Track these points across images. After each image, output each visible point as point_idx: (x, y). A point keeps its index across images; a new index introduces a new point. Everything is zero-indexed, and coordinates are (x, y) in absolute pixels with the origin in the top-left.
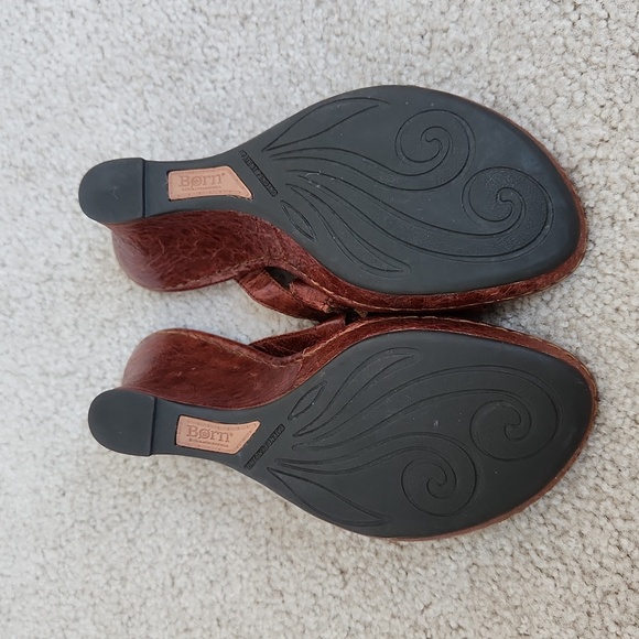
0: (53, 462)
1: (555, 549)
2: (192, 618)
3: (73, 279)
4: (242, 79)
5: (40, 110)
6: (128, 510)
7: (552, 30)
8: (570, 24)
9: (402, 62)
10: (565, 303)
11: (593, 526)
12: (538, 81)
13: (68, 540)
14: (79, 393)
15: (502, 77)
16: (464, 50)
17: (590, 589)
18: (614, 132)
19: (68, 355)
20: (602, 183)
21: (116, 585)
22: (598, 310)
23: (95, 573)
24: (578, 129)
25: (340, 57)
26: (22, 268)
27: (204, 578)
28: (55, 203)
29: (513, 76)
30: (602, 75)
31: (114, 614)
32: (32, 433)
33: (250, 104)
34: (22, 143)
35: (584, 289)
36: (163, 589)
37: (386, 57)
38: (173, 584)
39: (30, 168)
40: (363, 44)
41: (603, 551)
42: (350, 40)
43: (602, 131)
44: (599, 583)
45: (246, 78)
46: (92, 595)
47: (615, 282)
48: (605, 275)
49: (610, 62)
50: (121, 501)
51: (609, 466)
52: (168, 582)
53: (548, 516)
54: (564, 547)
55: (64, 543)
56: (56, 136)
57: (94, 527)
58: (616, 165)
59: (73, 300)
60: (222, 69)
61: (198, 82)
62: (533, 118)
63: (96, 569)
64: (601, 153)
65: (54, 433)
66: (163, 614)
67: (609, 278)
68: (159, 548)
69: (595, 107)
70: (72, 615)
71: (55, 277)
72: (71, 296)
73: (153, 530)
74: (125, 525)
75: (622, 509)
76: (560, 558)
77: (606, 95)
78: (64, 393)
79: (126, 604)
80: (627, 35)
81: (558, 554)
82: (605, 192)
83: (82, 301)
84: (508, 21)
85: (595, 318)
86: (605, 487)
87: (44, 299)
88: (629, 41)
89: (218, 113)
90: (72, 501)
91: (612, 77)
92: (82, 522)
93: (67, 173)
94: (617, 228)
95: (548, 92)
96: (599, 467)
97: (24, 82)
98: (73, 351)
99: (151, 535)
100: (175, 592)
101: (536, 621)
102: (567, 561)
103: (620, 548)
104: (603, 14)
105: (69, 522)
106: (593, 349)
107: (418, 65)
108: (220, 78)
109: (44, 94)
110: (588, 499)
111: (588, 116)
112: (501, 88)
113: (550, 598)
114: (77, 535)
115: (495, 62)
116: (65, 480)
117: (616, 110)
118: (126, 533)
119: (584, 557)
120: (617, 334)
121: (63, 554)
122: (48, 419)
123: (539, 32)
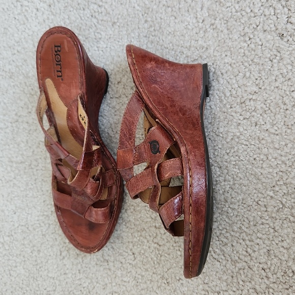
0: (11, 199)
1: (222, 251)
2: (68, 269)
3: (27, 123)
4: (110, 48)
5: (19, 49)
6: (43, 222)
7: (240, 47)
8: (247, 45)
9: (179, 51)
10: (235, 154)
11: (237, 243)
12: (232, 65)
13: (15, 233)
14: (26, 171)
15: (218, 63)
16: (204, 49)
17: (234, 267)
18: (260, 90)
19: (22, 155)
20: (253, 109)
21: (35, 253)
22: (247, 158)
23: (26, 248)
24: (247, 86)
25: (153, 45)
26: (4, 115)
27: (74, 253)
28: (22, 89)
29: (223, 62)
30: (258, 67)
31: (33, 265)
32: (3, 186)
33: (113, 59)
34: (10, 62)
35: (243, 150)
36: (56, 256)
37: (172, 48)
38: (61, 254)
39: (12, 73)
40: (163, 41)
41: (240, 252)
42: (158, 39)
43: (255, 89)
44: (237, 265)
45: (112, 48)
46: (24, 257)
47: (255, 148)
48: (251, 145)
49: (261, 63)
50: (41, 218)
51: (246, 220)
52: (59, 253)
53: (220, 238)
54: (225, 250)
55: (13, 234)
56: (25, 61)
57: (28, 228)
58: (260, 103)
59: (27, 131)
60: (102, 43)
61: (91, 46)
62: (229, 80)
63: (27, 246)
64: (254, 97)
65: (13, 187)
66: (55, 267)
67: (253, 146)
68: (56, 239)
69: (254, 79)
70: (14, 265)
71: (19, 121)
72: (26, 129)
73: (54, 231)
74: (42, 228)
75: (249, 237)
76: (223, 254)
77: (259, 75)
78: (19, 171)
79: (39, 261)
80: (269, 53)
81: (223, 252)
82: (253, 113)
83: (31, 132)
84: (223, 41)
85: (246, 162)
86: (243, 227)
87: (14, 130)
88: (269, 55)
89: (99, 61)
90: (19, 216)
91: (261, 68)
92: (22, 225)
93: (29, 77)
94: (257, 127)
95: (236, 70)
96: (242, 220)
97: (13, 36)
98: (25, 153)
99: (53, 233)
100: (61, 258)
101: (211, 278)
102: (226, 255)
103: (247, 252)
104: (260, 43)
105: (16, 225)
106: (244, 174)
107: (185, 52)
108: (101, 46)
109: (22, 42)
110: (236, 232)
111: (251, 82)
112: (218, 66)
113: (218, 270)
114: (20, 231)
115: (216, 56)
116: (16, 207)
117: (262, 81)
118: (42, 232)
119: (233, 254)
120: (254, 169)
121: (12, 238)
122: (11, 181)
123: (235, 46)
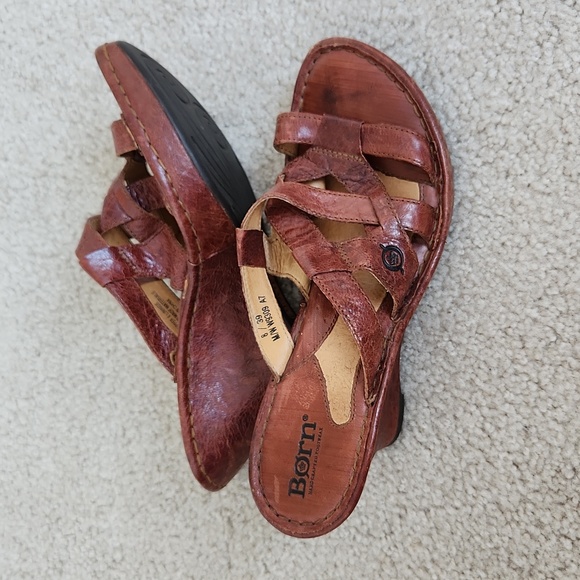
0: (33, 328)
1: (435, 427)
2: (137, 463)
3: (64, 177)
4: (225, 27)
5: (51, 32)
6: (92, 372)
7: (478, 18)
8: (492, 15)
9: (357, 29)
10: (464, 235)
11: (465, 411)
12: (462, 55)
13: (39, 393)
14: (61, 272)
15: (435, 51)
16: (407, 25)
17: (457, 459)
18: (517, 105)
19: (54, 240)
20: (502, 143)
21: (76, 433)
22: (488, 243)
23: (59, 421)
24: (490, 98)
25: (308, 19)
26: (21, 164)
27: (150, 432)
28: (56, 112)
29: (444, 50)
30: (512, 58)
31: (72, 456)
32: (16, 302)
33: (230, 48)
34: (33, 59)
35: (479, 225)
36: (116, 438)
37: (344, 23)
38: (124, 435)
39: (37, 81)
40: (327, 10)
41: (471, 431)
42: (317, 6)
43: (507, 103)
44: (465, 456)
45: (229, 26)
46: (55, 439)
47: (504, 222)
48: (497, 215)
49: (520, 49)
50: (88, 364)
51: (483, 366)
52: (120, 433)
53: (431, 401)
54: (441, 426)
55: (35, 395)
56: (62, 56)
57: (62, 384)
58: (515, 131)
59: (63, 194)
60: (208, 16)
61: (188, 25)
62: (455, 86)
63: (61, 418)
64: (505, 120)
65: (36, 303)
66: (113, 458)
67: (499, 218)
68: (115, 404)
69: (504, 82)
70: (36, 454)
71: (50, 174)
72: (62, 191)
73: (112, 390)
74: (89, 383)
75: (489, 399)
76: (437, 435)
77: (514, 74)
78: (48, 271)
79: (83, 448)
80: (536, 29)
81: (436, 431)
82: (502, 152)
83: (71, 196)
84: (444, 6)
85: (485, 250)
86: (478, 381)
87: (39, 192)
88: (536, 34)
89: (202, 52)
90: (46, 360)
91: (520, 60)
92: (52, 379)
93: (69, 88)
94: (509, 180)
95: (469, 67)
96: (476, 366)
97: (40, 7)
98: (59, 237)
99: (109, 394)
100: (125, 441)
101: (413, 482)
102: (442, 437)
103: (483, 430)
104: (519, 10)
105: (41, 378)
106: (481, 275)
107: (369, 32)
108: (206, 23)
109: (56, 19)
110: (464, 390)
111: (499, 89)
112: (433, 59)
113: (425, 465)
114: (47, 389)
115: (430, 38)
116: (41, 343)
117: (520, 87)
118: (89, 390)
119: (455, 435)
120: (501, 263)
121: (34, 404)
122: (32, 291)
123: (468, 17)
